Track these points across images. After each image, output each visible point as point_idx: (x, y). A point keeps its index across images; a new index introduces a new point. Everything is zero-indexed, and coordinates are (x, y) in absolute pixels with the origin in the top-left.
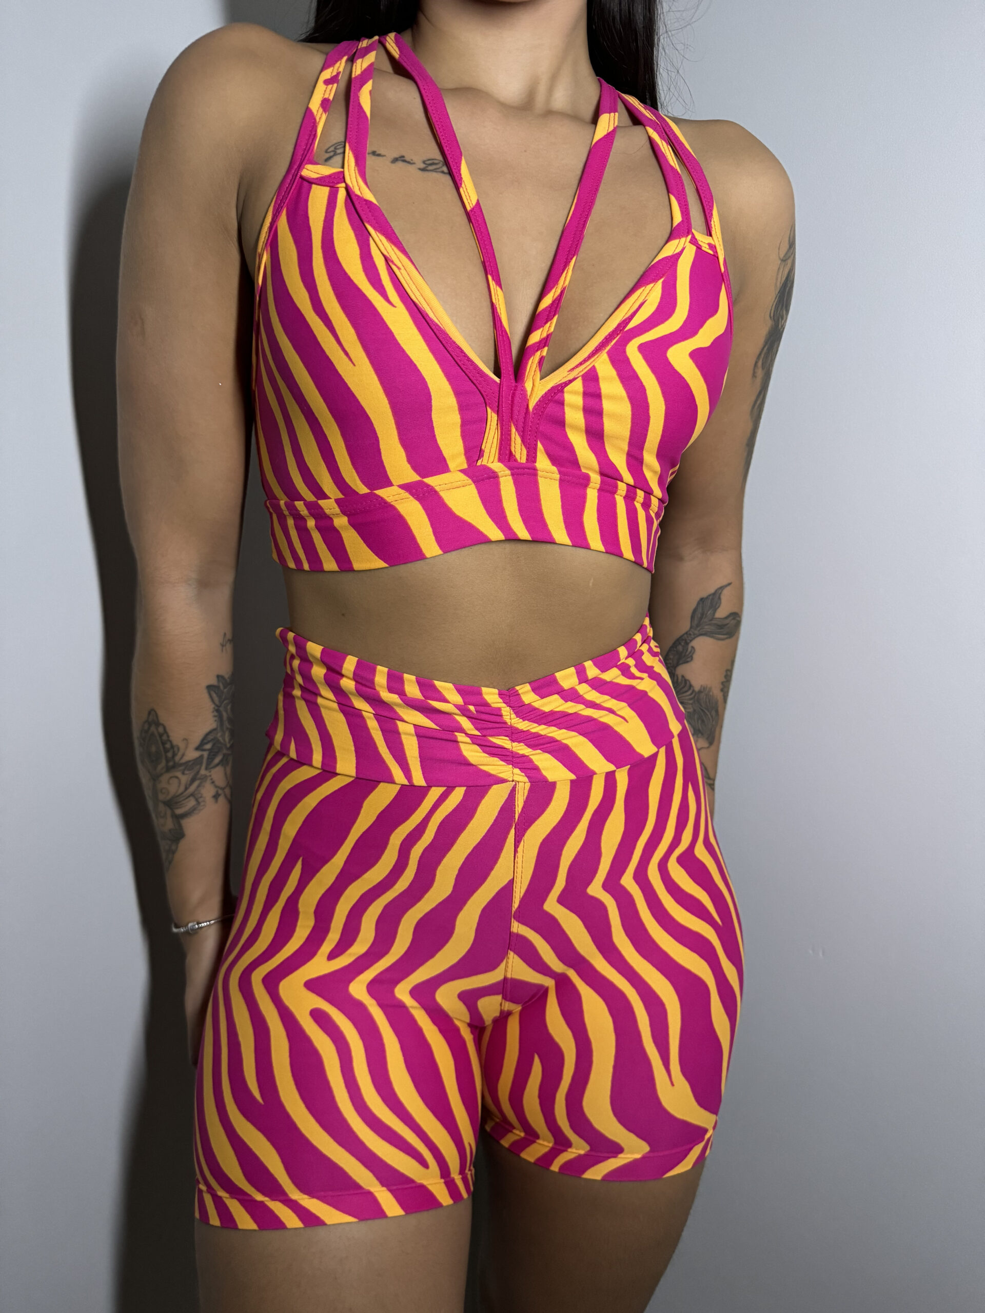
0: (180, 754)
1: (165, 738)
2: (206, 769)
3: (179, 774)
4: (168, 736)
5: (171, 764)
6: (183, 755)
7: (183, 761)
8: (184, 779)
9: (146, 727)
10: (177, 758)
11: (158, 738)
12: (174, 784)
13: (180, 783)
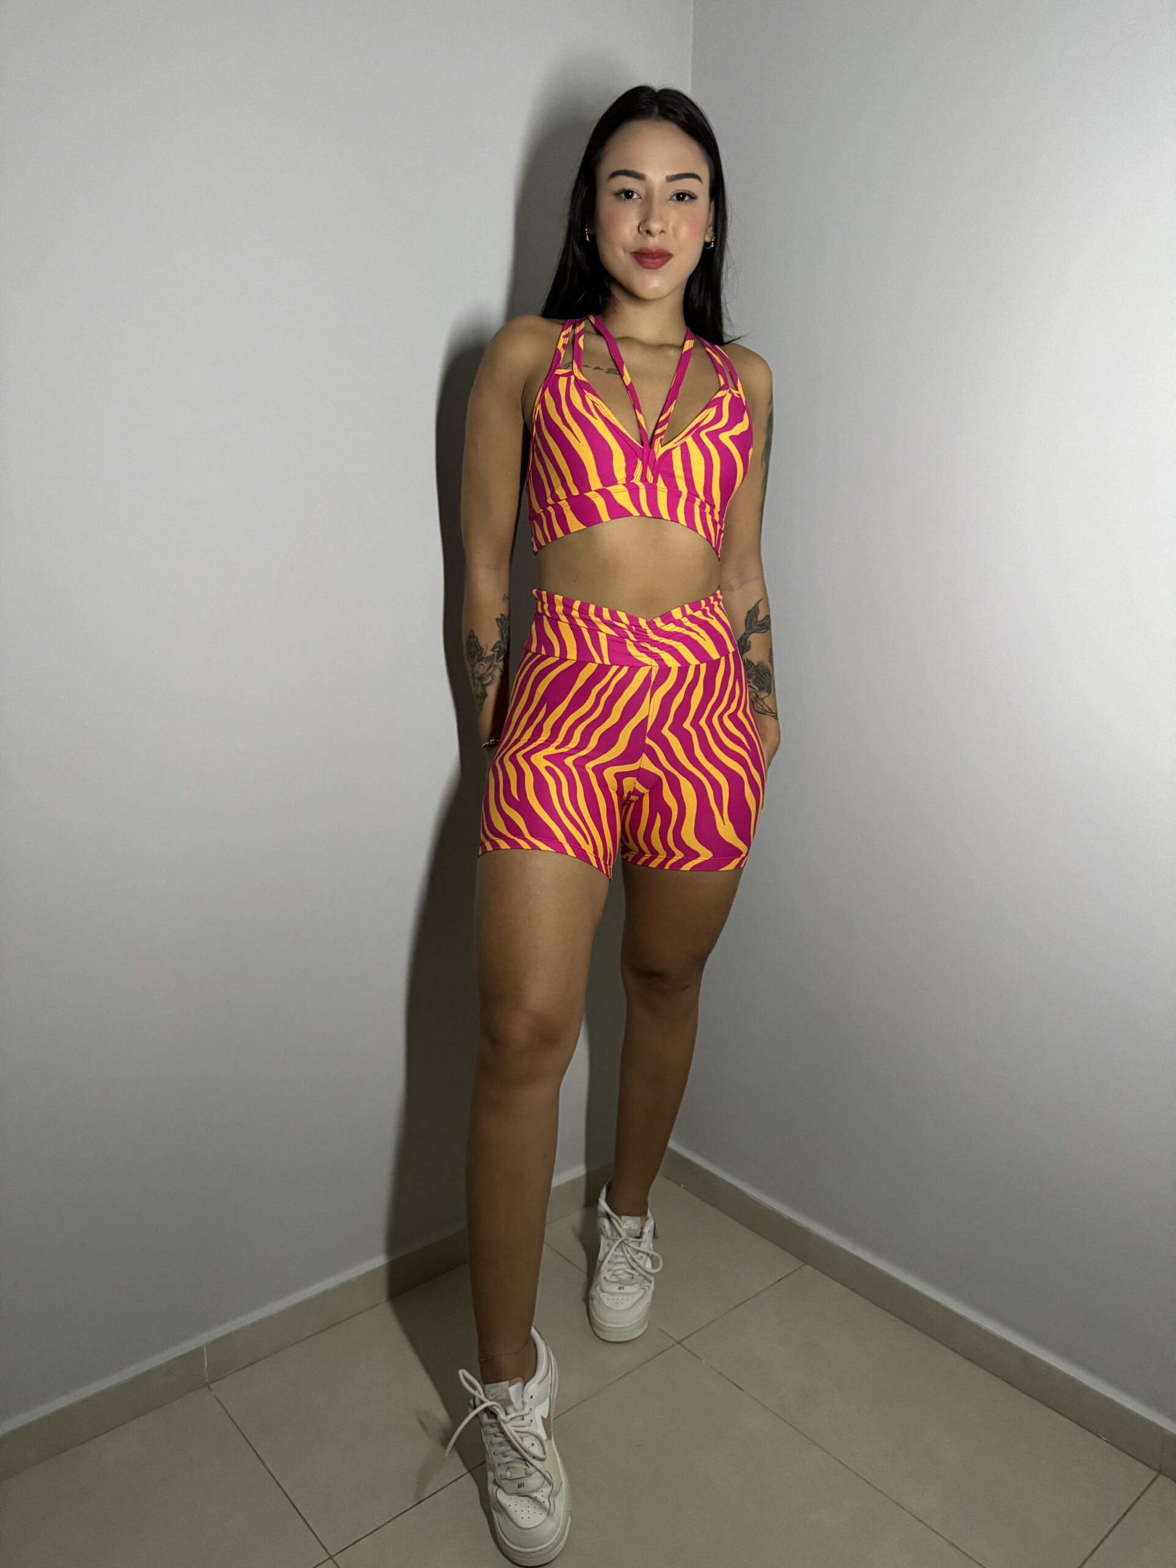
0: (484, 652)
1: (477, 644)
2: (496, 661)
3: (484, 663)
4: (479, 643)
5: (480, 657)
6: (486, 653)
7: (486, 656)
8: (487, 665)
9: (469, 638)
10: (483, 655)
11: (474, 644)
12: (482, 668)
13: (484, 667)
